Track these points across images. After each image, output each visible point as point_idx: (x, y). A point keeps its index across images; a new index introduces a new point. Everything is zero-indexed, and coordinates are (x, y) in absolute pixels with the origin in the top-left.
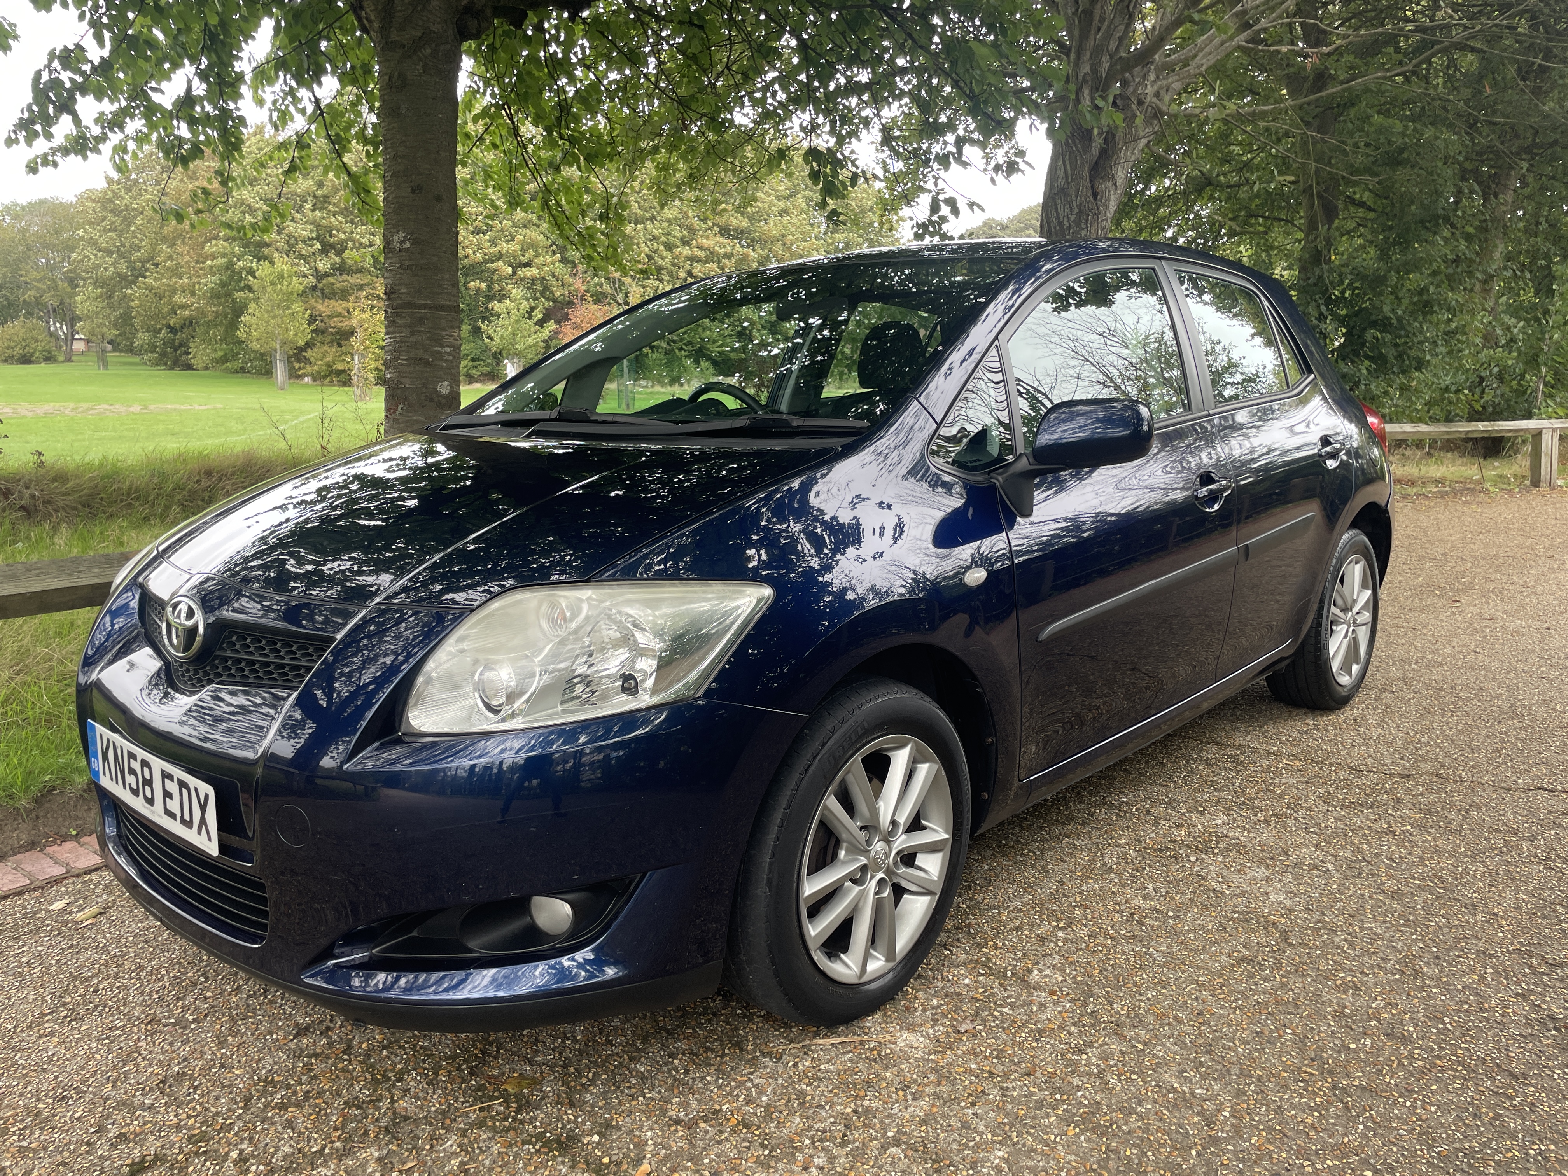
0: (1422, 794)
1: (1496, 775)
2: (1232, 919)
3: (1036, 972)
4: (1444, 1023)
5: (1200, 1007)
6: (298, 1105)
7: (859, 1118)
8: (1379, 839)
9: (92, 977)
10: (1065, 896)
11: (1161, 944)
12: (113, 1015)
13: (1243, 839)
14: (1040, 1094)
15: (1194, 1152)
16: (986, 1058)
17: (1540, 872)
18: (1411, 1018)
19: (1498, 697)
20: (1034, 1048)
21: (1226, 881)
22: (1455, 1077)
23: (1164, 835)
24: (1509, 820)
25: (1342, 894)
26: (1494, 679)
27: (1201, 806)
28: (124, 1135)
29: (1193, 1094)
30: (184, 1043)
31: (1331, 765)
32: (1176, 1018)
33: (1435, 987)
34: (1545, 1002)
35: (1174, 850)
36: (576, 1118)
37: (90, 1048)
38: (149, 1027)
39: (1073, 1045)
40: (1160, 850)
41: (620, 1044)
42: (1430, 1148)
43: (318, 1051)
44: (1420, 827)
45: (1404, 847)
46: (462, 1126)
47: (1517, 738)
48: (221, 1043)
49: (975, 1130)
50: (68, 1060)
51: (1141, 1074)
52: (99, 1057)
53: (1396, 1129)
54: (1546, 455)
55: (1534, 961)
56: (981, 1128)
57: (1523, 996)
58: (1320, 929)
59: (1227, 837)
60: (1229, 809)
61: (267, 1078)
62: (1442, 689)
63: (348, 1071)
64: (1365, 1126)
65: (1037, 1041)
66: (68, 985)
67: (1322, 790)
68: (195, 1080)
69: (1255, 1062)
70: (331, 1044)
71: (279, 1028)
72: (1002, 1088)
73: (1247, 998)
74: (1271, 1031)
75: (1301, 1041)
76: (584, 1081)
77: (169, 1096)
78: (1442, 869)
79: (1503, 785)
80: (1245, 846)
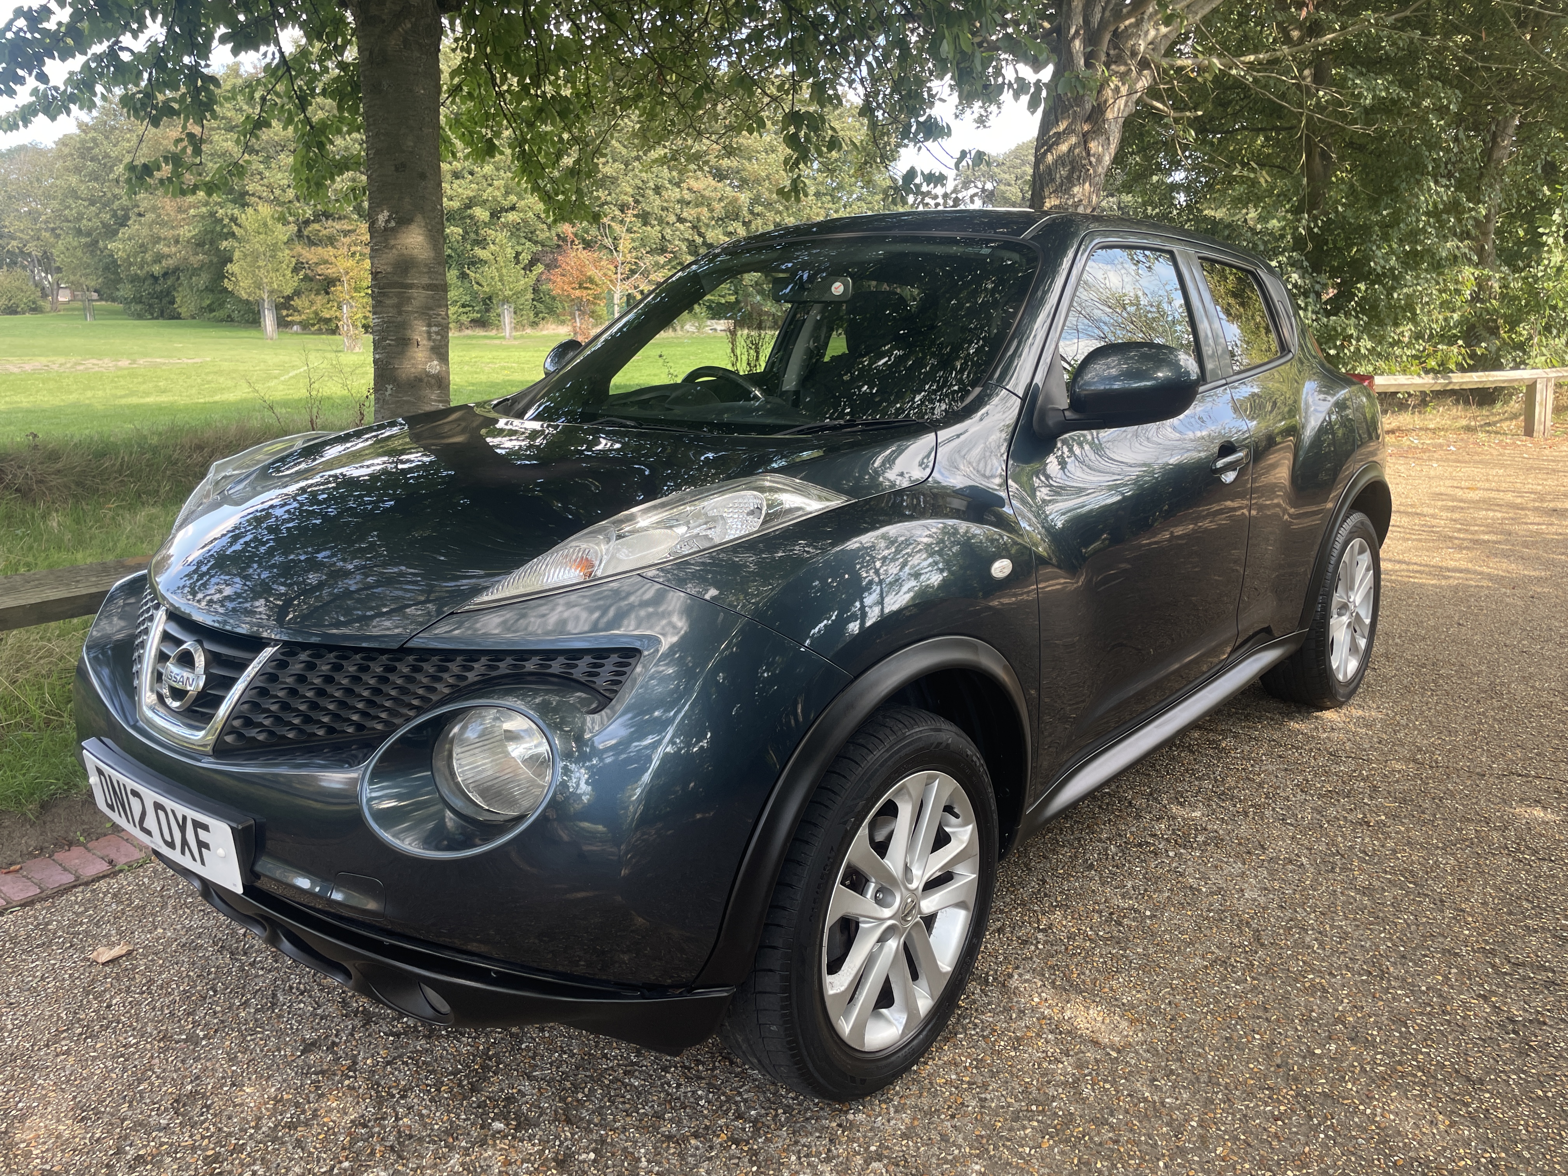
0: (1397, 781)
1: (1471, 760)
2: (1207, 918)
3: (1016, 977)
4: (1407, 1027)
5: (1173, 1012)
6: (307, 1124)
7: (843, 1132)
8: (1353, 830)
9: (105, 991)
10: (1046, 895)
11: (1137, 945)
12: (126, 1032)
13: (1221, 832)
14: (1017, 1105)
15: (1161, 1164)
16: (965, 1067)
17: (1509, 864)
18: (1376, 1022)
19: (1478, 674)
20: (1012, 1057)
21: (1205, 878)
22: (1414, 1083)
23: (1145, 828)
24: (1482, 809)
25: (1315, 890)
26: (1476, 655)
27: (1182, 797)
28: (142, 1156)
29: (1163, 1103)
30: (196, 1060)
31: (1311, 750)
32: (1149, 1023)
33: (1400, 987)
34: (1505, 1003)
35: (1154, 845)
36: (573, 1135)
37: (106, 1067)
38: (162, 1045)
39: (1049, 1054)
40: (1140, 845)
41: (615, 1057)
42: (1387, 1157)
43: (325, 1067)
44: (1395, 817)
45: (1378, 839)
46: (463, 1144)
47: (1495, 719)
48: (232, 1060)
49: (954, 1144)
50: (85, 1079)
51: (1114, 1083)
52: (114, 1076)
53: (1354, 1137)
54: (1541, 404)
55: (1497, 960)
56: (960, 1141)
57: (1485, 998)
58: (1291, 928)
59: (1206, 829)
60: (1209, 799)
61: (276, 1096)
62: (1424, 666)
63: (354, 1088)
64: (1326, 1135)
65: (1015, 1049)
66: (81, 1001)
67: (1300, 779)
68: (207, 1100)
69: (1223, 1070)
70: (337, 1060)
71: (286, 1044)
72: (981, 1099)
73: (1217, 1002)
74: (1241, 1037)
75: (1268, 1047)
76: (580, 1096)
77: (183, 1115)
78: (1413, 862)
79: (1478, 770)
80: (1222, 840)
